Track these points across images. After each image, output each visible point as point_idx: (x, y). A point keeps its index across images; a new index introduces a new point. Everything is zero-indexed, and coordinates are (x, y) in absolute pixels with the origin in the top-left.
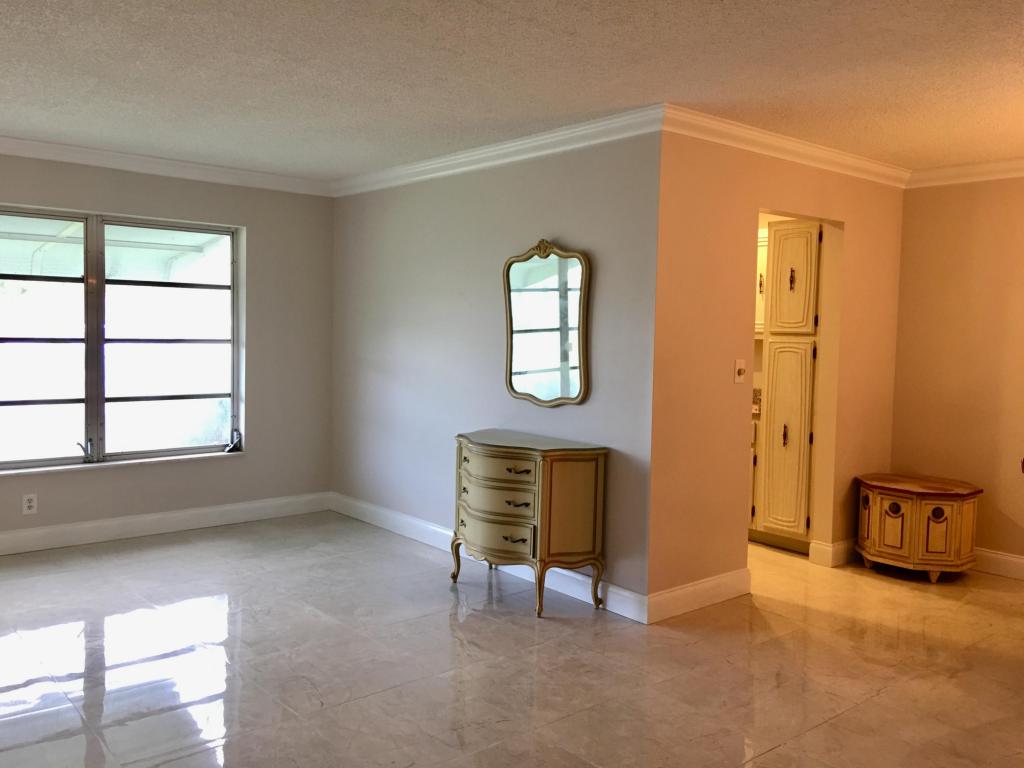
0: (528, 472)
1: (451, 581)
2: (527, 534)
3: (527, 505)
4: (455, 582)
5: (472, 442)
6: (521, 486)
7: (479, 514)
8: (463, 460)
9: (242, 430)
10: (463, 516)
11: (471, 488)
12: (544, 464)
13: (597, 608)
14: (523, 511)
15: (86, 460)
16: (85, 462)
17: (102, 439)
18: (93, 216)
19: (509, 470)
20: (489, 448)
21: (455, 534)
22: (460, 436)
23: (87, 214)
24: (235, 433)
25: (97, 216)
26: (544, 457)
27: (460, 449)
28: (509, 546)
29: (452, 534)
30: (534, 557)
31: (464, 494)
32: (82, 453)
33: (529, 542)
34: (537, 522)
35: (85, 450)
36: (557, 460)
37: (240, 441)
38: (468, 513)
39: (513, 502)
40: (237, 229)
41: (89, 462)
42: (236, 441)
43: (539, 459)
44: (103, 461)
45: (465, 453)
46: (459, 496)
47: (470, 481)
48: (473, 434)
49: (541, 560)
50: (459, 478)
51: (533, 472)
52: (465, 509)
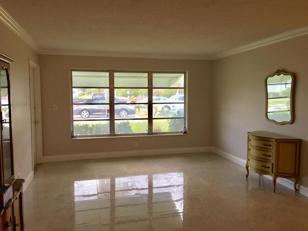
0: (270, 145)
1: (246, 177)
2: (270, 165)
3: (270, 156)
4: (247, 178)
5: (252, 135)
6: (267, 150)
7: (254, 158)
8: (249, 140)
9: (187, 128)
10: (249, 158)
11: (252, 149)
12: (276, 144)
13: (296, 192)
14: (268, 158)
15: (148, 134)
16: (148, 135)
17: (152, 129)
18: (150, 71)
19: (264, 145)
20: (257, 137)
21: (247, 163)
22: (248, 133)
23: (149, 71)
24: (185, 128)
25: (151, 71)
26: (276, 141)
27: (248, 137)
28: (264, 169)
29: (246, 163)
30: (272, 173)
31: (250, 151)
32: (147, 132)
33: (271, 168)
34: (273, 162)
35: (148, 132)
36: (281, 142)
37: (186, 131)
38: (251, 157)
39: (265, 155)
40: (186, 72)
41: (149, 135)
42: (185, 131)
43: (274, 142)
44: (152, 134)
45: (250, 138)
46: (248, 152)
47: (251, 147)
48: (252, 132)
49: (275, 174)
50: (248, 146)
51: (272, 146)
52: (250, 156)
